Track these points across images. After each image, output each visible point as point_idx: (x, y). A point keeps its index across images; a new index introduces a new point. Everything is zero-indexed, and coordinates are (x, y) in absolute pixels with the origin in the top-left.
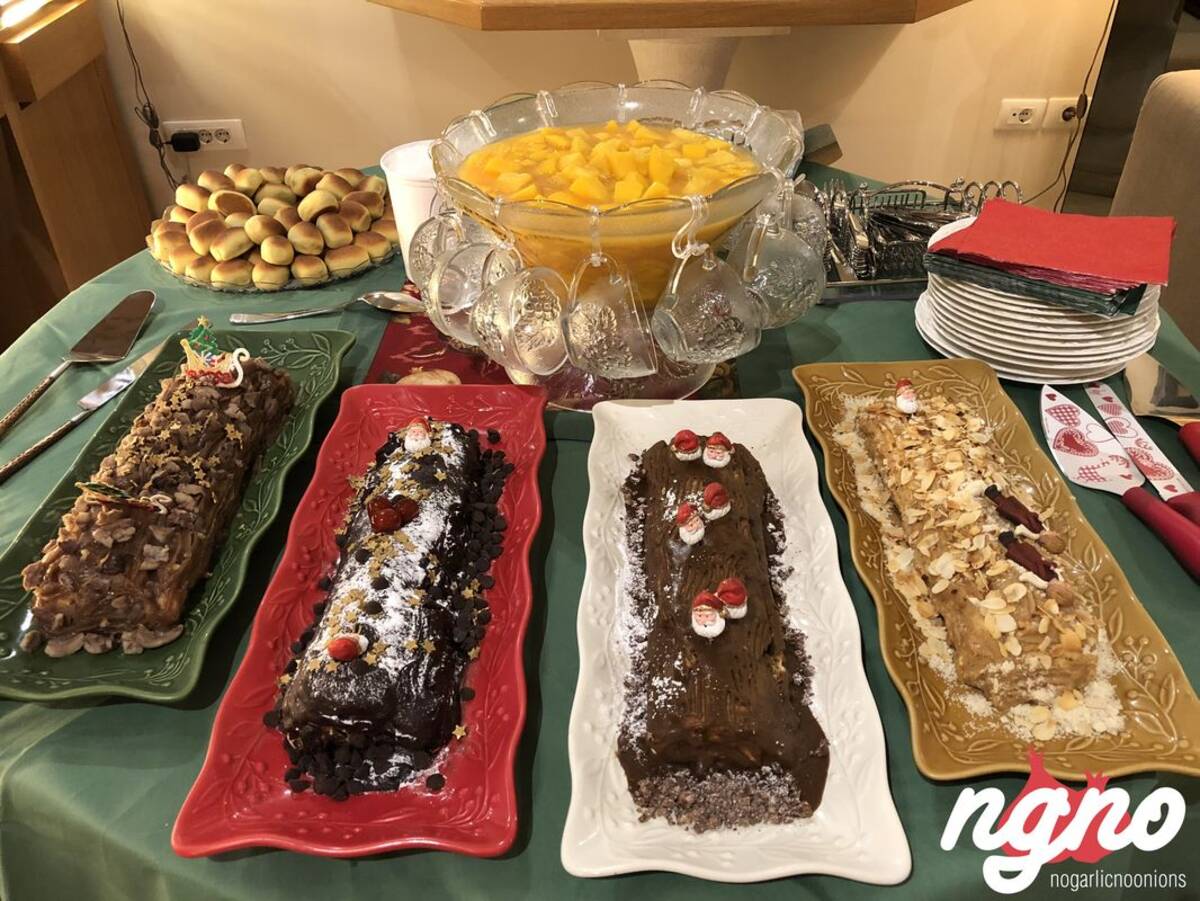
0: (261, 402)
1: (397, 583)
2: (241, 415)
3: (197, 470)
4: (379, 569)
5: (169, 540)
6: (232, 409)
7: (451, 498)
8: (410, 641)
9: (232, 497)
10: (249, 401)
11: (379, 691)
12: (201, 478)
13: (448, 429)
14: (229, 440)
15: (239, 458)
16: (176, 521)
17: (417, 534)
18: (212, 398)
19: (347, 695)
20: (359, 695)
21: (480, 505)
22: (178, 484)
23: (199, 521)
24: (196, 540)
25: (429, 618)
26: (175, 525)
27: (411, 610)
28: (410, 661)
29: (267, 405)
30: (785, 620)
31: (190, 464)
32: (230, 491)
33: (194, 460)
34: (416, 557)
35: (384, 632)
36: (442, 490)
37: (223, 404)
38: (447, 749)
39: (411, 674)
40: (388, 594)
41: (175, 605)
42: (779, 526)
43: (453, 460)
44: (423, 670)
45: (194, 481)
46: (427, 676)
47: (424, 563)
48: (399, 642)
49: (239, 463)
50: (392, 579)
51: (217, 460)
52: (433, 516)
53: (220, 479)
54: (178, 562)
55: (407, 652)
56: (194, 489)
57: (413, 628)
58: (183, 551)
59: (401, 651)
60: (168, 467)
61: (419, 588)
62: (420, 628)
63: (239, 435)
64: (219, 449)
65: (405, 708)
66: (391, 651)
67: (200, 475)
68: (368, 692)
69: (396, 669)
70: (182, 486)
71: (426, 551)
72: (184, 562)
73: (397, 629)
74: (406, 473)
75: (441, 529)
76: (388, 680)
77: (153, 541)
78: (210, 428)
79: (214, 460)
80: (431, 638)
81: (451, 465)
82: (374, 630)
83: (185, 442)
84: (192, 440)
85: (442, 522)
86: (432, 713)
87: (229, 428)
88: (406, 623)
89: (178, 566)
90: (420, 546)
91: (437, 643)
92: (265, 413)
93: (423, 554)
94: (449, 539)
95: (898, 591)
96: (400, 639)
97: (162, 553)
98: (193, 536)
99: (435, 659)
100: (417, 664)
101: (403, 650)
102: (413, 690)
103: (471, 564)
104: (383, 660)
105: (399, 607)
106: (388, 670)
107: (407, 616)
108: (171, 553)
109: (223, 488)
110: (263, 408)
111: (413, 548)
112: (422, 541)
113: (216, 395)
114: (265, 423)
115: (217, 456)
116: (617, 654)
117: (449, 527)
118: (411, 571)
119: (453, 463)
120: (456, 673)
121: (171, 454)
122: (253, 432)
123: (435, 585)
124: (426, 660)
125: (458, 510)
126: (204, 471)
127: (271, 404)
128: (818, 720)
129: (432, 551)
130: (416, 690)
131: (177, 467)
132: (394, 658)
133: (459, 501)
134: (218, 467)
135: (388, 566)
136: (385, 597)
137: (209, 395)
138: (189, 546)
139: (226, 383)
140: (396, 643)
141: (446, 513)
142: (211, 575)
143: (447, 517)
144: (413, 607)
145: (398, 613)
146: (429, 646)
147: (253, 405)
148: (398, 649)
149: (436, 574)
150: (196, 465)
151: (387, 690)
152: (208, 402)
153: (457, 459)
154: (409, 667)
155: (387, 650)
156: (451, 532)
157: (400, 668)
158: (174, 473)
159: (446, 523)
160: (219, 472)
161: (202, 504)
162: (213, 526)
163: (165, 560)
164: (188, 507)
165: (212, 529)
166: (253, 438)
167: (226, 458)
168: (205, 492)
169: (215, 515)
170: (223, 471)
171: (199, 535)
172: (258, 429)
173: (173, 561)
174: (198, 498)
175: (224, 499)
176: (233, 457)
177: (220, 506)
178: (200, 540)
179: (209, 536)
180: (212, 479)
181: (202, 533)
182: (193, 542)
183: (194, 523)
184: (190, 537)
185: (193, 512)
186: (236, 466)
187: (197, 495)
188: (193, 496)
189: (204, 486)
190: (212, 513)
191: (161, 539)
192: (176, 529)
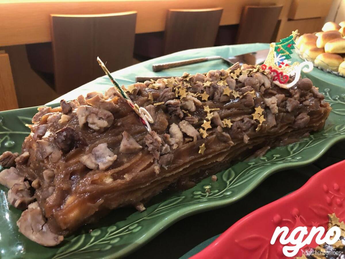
0: (297, 111)
2: (276, 110)
3: (208, 120)
5: (131, 153)
6: (272, 101)
9: (220, 159)
10: (288, 105)
12: (206, 128)
14: (252, 118)
15: (249, 135)
16: (147, 143)
18: (263, 85)
22: (183, 119)
23: (168, 157)
24: (149, 170)
26: (145, 146)
29: (300, 116)
32: (220, 154)
37: (268, 94)
45: (198, 126)
49: (246, 139)
51: (230, 124)
53: (220, 139)
56: (191, 131)
58: (125, 172)
60: (187, 103)
63: (262, 119)
64: (239, 118)
67: (207, 125)
70: (184, 124)
72: (119, 181)
77: (113, 146)
78: (244, 100)
79: (228, 122)
83: (217, 96)
84: (223, 99)
87: (259, 110)
89: (109, 181)
92: (295, 121)
97: (109, 158)
98: (151, 164)
108: (115, 164)
109: (218, 147)
110: (296, 116)
113: (268, 84)
114: (289, 128)
115: (232, 122)
122: (275, 126)
126: (211, 124)
127: (304, 118)
131: (193, 108)
134: (226, 129)
137: (262, 81)
138: (137, 172)
142: (144, 208)
147: (289, 109)
152: (258, 85)
158: (186, 110)
160: (224, 133)
161: (186, 146)
162: (181, 170)
163: (102, 166)
164: (170, 140)
165: (177, 171)
166: (272, 130)
167: (238, 128)
168: (198, 139)
169: (190, 162)
170: (228, 135)
171: (156, 168)
172: (281, 128)
173: (109, 173)
174: (187, 139)
175: (210, 156)
176: (245, 131)
177: (202, 159)
178: (153, 173)
179: (168, 175)
180: (212, 134)
181: (161, 168)
182: (144, 169)
183: (161, 155)
184: (148, 163)
185: (171, 146)
186: (242, 139)
187: (189, 137)
188: (185, 135)
189: (201, 135)
190: (188, 159)
191: (122, 147)
192: (142, 150)
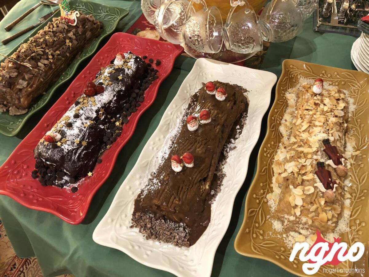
0: (84, 32)
1: (83, 117)
2: (74, 37)
3: (50, 55)
4: (79, 110)
5: (30, 79)
6: (71, 34)
7: (120, 87)
8: (77, 141)
9: (62, 67)
10: (79, 32)
11: (58, 156)
12: (51, 58)
13: (134, 58)
14: (66, 45)
15: (68, 53)
16: (34, 73)
17: (99, 100)
18: (64, 28)
19: (47, 154)
20: (51, 156)
21: (137, 91)
22: (41, 59)
23: (43, 75)
24: (40, 81)
25: (89, 133)
26: (33, 74)
27: (83, 128)
28: (75, 148)
29: (87, 34)
30: (223, 167)
31: (48, 52)
32: (61, 65)
33: (49, 51)
34: (95, 108)
35: (69, 135)
36: (118, 84)
37: (68, 31)
38: (84, 179)
39: (74, 152)
40: (77, 121)
41: (26, 102)
42: (242, 127)
43: (130, 72)
44: (79, 151)
45: (48, 59)
46: (80, 154)
47: (97, 112)
48: (74, 140)
49: (68, 54)
50: (81, 115)
51: (59, 53)
52: (109, 93)
53: (58, 60)
54: (31, 87)
55: (75, 144)
56: (46, 62)
57: (81, 135)
58: (33, 84)
59: (73, 143)
60: (38, 52)
61: (92, 120)
62: (84, 136)
63: (70, 44)
64: (61, 48)
65: (68, 163)
66: (69, 143)
67: (50, 57)
68: (54, 155)
69: (68, 149)
70: (42, 61)
71: (100, 106)
72: (33, 88)
73: (74, 135)
74: (109, 74)
75: (111, 99)
76: (63, 153)
77: (24, 79)
78: (59, 40)
79: (58, 52)
80: (87, 140)
81: (127, 74)
82: (65, 133)
83: (48, 44)
84: (51, 44)
85: (112, 97)
86: (77, 167)
87: (67, 41)
88: (79, 133)
89: (30, 89)
90: (98, 104)
91: (88, 143)
92: (86, 37)
93: (98, 108)
94: (113, 103)
95: (272, 168)
96: (74, 138)
97: (25, 83)
98: (39, 79)
99: (86, 148)
100: (78, 149)
101: (74, 143)
102: (73, 158)
103: (124, 112)
104: (64, 145)
105: (79, 126)
106: (64, 149)
107: (81, 131)
108: (28, 84)
109: (59, 63)
110: (85, 35)
111: (96, 105)
112: (100, 103)
113: (66, 27)
114: (85, 41)
115: (59, 51)
116: (154, 162)
117: (115, 98)
118: (90, 113)
119: (129, 73)
120: (101, 152)
121: (42, 48)
122: (77, 44)
123: (101, 119)
124: (82, 148)
125: (123, 92)
126: (52, 56)
127: (89, 34)
128: (212, 211)
129: (102, 107)
130: (74, 158)
131: (42, 53)
132: (69, 145)
133: (123, 89)
134: (58, 55)
135: (82, 110)
136: (76, 122)
137: (63, 27)
138: (36, 83)
139: (72, 24)
140: (72, 140)
141: (115, 93)
142: (45, 93)
143: (115, 95)
144: (85, 127)
145: (77, 129)
146: (84, 143)
147: (80, 33)
148: (72, 142)
149: (103, 115)
150: (50, 53)
151: (61, 156)
152: (62, 30)
153: (131, 71)
154: (73, 149)
155: (67, 142)
156: (115, 101)
157: (69, 150)
158: (40, 55)
159: (114, 97)
160: (58, 57)
161: (47, 68)
162: (50, 76)
163: (25, 86)
164: (40, 69)
165: (49, 77)
166: (77, 46)
167: (63, 52)
168: (50, 64)
169: (52, 73)
170: (60, 57)
171: (42, 79)
172: (81, 42)
173: (28, 87)
174: (46, 66)
175: (58, 67)
176: (66, 52)
177: (55, 70)
178: (41, 81)
179: (47, 80)
180: (54, 59)
181: (43, 79)
182: (38, 81)
183: (41, 75)
184: (38, 79)
185: (42, 70)
186: (67, 55)
187: (46, 64)
188: (45, 65)
189: (50, 62)
190: (51, 72)
191: (26, 78)
192: (33, 76)
